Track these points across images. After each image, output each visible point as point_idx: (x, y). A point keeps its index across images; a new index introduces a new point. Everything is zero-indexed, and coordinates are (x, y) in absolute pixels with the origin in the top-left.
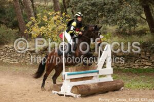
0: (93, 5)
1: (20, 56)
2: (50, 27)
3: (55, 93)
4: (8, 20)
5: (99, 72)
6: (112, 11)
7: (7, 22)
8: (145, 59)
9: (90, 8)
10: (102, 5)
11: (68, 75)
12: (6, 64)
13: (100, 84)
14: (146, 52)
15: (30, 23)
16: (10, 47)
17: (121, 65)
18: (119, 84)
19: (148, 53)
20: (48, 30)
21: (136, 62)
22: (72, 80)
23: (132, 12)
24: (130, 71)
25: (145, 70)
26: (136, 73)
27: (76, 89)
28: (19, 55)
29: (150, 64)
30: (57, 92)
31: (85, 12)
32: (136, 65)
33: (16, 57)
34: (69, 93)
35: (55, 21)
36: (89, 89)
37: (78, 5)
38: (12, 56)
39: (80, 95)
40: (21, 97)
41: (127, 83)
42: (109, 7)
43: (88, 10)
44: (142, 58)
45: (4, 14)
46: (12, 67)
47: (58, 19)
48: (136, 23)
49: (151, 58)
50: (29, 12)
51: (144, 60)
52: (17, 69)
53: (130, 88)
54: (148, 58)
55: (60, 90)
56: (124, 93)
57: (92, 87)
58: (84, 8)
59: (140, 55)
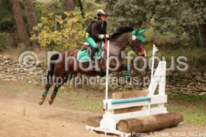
3: (90, 129)
5: (152, 100)
6: (167, 13)
8: (201, 82)
9: (136, 7)
10: (154, 3)
11: (113, 103)
15: (40, 25)
16: (5, 57)
18: (177, 117)
21: (188, 86)
22: (116, 111)
25: (201, 98)
26: (190, 102)
27: (125, 125)
28: (18, 69)
30: (93, 128)
31: (128, 13)
32: (189, 90)
33: (14, 73)
34: (113, 130)
35: (73, 24)
36: (142, 125)
38: (8, 70)
39: (130, 134)
41: (186, 117)
42: (163, 7)
43: (132, 10)
44: (197, 81)
51: (199, 84)
55: (99, 125)
57: (146, 123)
58: (126, 7)
59: (194, 76)
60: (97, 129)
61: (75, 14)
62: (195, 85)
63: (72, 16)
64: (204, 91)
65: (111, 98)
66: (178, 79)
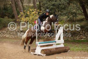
0: (54, 5)
1: (15, 34)
2: (31, 18)
3: (32, 54)
4: (9, 14)
5: (56, 42)
7: (9, 15)
8: (82, 35)
9: (52, 7)
10: (58, 5)
11: (39, 43)
12: (8, 38)
13: (57, 48)
14: (83, 31)
15: (20, 15)
17: (69, 38)
18: (67, 48)
19: (84, 32)
20: (30, 19)
22: (41, 46)
23: (74, 9)
24: (74, 42)
25: (82, 41)
27: (43, 51)
29: (85, 37)
30: (33, 53)
32: (77, 38)
33: (13, 34)
34: (40, 53)
37: (45, 5)
38: (11, 33)
39: (45, 55)
40: (14, 56)
41: (72, 48)
42: (61, 6)
44: (81, 34)
45: (8, 10)
46: (11, 40)
47: (35, 13)
48: (76, 15)
49: (85, 34)
50: (20, 9)
52: (13, 40)
53: (73, 50)
54: (84, 34)
55: (35, 52)
56: (70, 53)
58: (48, 7)
59: (80, 32)
60: (34, 53)
61: (34, 10)
62: (80, 36)
63: (33, 11)
64: (83, 38)
65: (39, 41)
66: (73, 34)
